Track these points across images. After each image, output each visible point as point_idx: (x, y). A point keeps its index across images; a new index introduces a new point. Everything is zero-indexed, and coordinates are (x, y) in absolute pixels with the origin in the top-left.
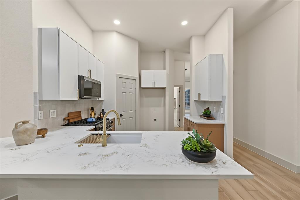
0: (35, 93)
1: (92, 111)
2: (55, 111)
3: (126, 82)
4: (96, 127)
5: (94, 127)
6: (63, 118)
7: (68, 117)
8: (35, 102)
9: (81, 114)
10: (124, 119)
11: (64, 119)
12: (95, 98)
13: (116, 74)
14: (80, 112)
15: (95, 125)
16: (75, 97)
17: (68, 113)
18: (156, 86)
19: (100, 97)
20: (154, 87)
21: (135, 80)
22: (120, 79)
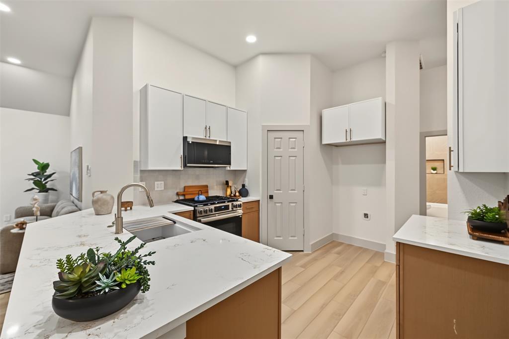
0: (135, 162)
1: (228, 187)
2: (163, 182)
3: (281, 138)
4: (195, 209)
5: (192, 208)
6: (176, 192)
7: (184, 191)
8: (135, 172)
9: (208, 190)
10: (277, 204)
11: (178, 194)
12: (225, 167)
13: (262, 126)
14: (207, 186)
15: (195, 207)
16: (178, 166)
17: (185, 187)
18: (353, 139)
19: (230, 164)
20: (349, 140)
21: (303, 131)
22: (270, 133)
